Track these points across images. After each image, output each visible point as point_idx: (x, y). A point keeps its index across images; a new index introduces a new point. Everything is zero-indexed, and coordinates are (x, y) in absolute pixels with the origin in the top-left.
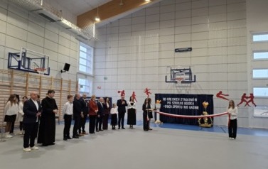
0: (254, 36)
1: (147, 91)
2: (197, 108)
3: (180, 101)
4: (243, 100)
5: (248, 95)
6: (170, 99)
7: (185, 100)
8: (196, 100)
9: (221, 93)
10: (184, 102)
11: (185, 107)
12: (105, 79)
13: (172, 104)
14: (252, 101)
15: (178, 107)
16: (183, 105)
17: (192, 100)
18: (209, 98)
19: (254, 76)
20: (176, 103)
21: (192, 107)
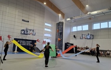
0: (45, 24)
3: (25, 42)
4: (43, 43)
5: (44, 41)
6: (21, 41)
8: (31, 42)
9: (38, 40)
10: (27, 42)
11: (27, 45)
13: (22, 44)
14: (45, 43)
15: (24, 45)
16: (26, 44)
17: (30, 42)
19: (45, 35)
20: (24, 43)
21: (30, 45)
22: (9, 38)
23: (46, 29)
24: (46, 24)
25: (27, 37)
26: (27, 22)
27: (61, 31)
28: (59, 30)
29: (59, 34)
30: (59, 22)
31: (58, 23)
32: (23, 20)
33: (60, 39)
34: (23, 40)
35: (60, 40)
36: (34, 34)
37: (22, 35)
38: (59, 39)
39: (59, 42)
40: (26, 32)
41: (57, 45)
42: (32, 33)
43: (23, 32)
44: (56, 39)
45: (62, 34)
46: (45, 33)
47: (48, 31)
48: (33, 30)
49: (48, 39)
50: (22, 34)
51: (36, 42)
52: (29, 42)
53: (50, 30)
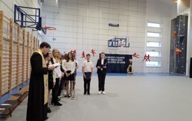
0: (148, 23)
1: (93, 52)
2: (124, 62)
3: (115, 59)
4: (145, 58)
5: (147, 55)
6: (109, 57)
7: (118, 58)
8: (124, 58)
9: (135, 54)
12: (54, 39)
13: (110, 61)
14: (148, 58)
15: (114, 62)
16: (117, 61)
17: (122, 58)
18: (130, 57)
19: (147, 45)
20: (113, 60)
21: (121, 63)
22: (93, 53)
23: (149, 34)
24: (150, 25)
25: (118, 51)
26: (116, 26)
27: (183, 34)
28: (177, 33)
29: (177, 40)
30: (178, 17)
31: (175, 19)
32: (110, 25)
33: (181, 49)
34: (111, 55)
35: (180, 53)
36: (127, 45)
37: (110, 48)
38: (178, 50)
39: (177, 55)
40: (114, 43)
41: (173, 61)
42: (125, 43)
43: (111, 43)
44: (172, 51)
45: (184, 40)
46: (148, 42)
47: (154, 37)
48: (126, 39)
49: (153, 51)
50: (110, 46)
51: (132, 59)
52: (120, 58)
53: (157, 35)
